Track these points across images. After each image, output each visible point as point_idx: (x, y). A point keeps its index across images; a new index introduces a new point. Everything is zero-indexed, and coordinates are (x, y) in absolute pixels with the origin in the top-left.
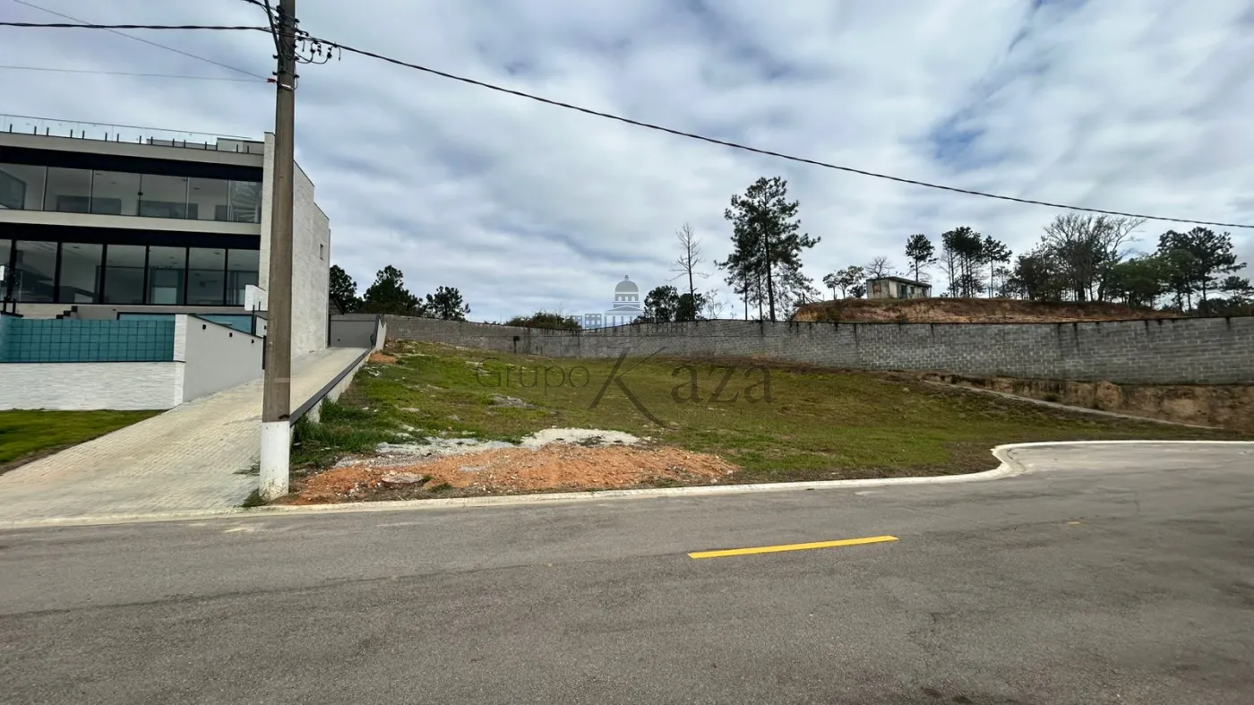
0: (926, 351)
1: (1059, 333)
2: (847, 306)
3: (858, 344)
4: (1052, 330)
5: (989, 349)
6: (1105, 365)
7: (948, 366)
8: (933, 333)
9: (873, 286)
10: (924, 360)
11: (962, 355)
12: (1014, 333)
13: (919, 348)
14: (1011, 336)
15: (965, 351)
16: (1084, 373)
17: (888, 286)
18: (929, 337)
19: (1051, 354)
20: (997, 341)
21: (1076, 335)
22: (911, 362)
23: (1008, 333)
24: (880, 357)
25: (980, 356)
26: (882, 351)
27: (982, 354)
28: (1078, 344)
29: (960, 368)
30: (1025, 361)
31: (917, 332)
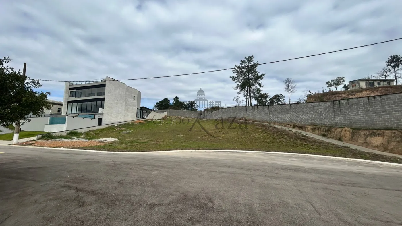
0: (289, 115)
1: (333, 105)
2: (328, 95)
3: (270, 113)
4: (331, 104)
5: (309, 114)
6: (351, 119)
7: (296, 121)
8: (291, 108)
9: (352, 84)
10: (288, 119)
11: (300, 116)
12: (317, 106)
13: (286, 114)
14: (316, 108)
15: (301, 114)
16: (343, 123)
17: (359, 84)
18: (289, 109)
19: (330, 115)
20: (311, 110)
21: (340, 106)
22: (284, 119)
23: (315, 106)
24: (276, 118)
25: (306, 117)
26: (276, 115)
27: (306, 116)
28: (340, 110)
29: (299, 122)
30: (321, 118)
31: (286, 107)
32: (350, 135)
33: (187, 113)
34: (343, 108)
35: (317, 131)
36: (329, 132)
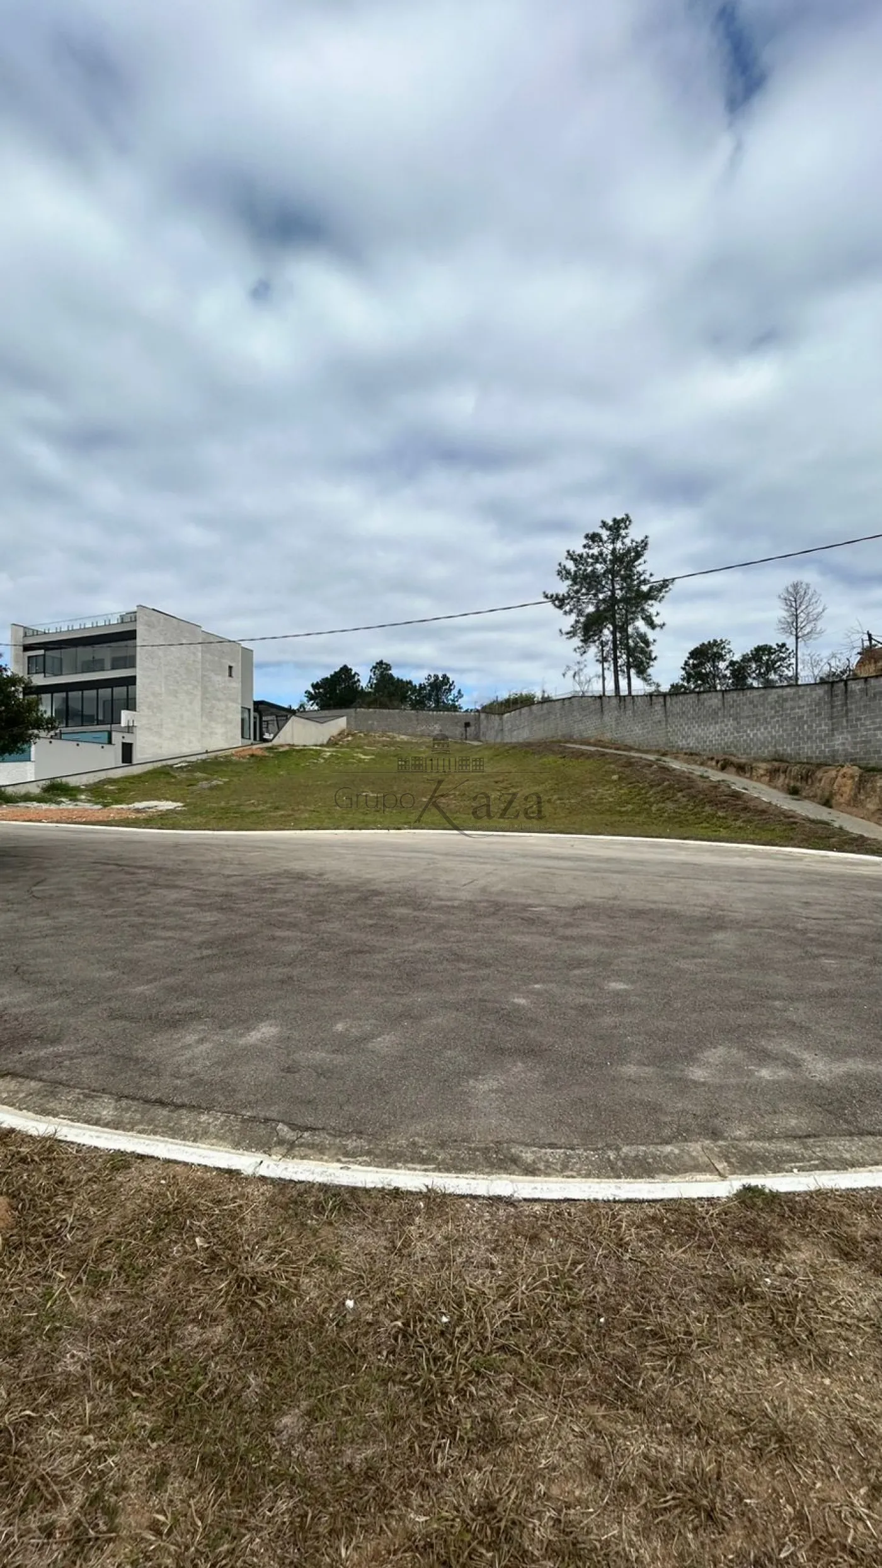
0: (717, 726)
1: (832, 696)
3: (667, 721)
4: (826, 692)
5: (770, 723)
6: (870, 741)
7: (735, 747)
8: (723, 703)
10: (715, 740)
11: (746, 731)
12: (792, 699)
14: (788, 705)
15: (748, 726)
16: (851, 754)
18: (719, 709)
19: (823, 727)
20: (777, 712)
21: (846, 699)
22: (704, 741)
23: (786, 700)
24: (683, 737)
25: (761, 733)
26: (684, 729)
27: (762, 730)
28: (847, 711)
29: (745, 750)
30: (800, 738)
31: (710, 703)
32: (851, 790)
33: (417, 720)
34: (853, 706)
35: (782, 776)
36: (810, 781)
